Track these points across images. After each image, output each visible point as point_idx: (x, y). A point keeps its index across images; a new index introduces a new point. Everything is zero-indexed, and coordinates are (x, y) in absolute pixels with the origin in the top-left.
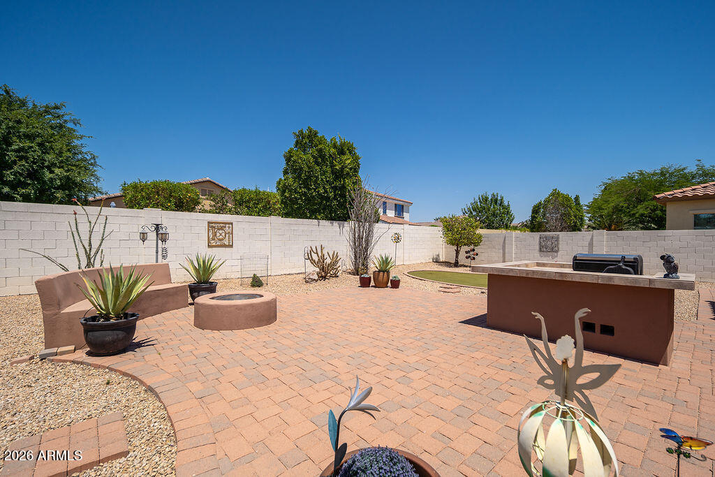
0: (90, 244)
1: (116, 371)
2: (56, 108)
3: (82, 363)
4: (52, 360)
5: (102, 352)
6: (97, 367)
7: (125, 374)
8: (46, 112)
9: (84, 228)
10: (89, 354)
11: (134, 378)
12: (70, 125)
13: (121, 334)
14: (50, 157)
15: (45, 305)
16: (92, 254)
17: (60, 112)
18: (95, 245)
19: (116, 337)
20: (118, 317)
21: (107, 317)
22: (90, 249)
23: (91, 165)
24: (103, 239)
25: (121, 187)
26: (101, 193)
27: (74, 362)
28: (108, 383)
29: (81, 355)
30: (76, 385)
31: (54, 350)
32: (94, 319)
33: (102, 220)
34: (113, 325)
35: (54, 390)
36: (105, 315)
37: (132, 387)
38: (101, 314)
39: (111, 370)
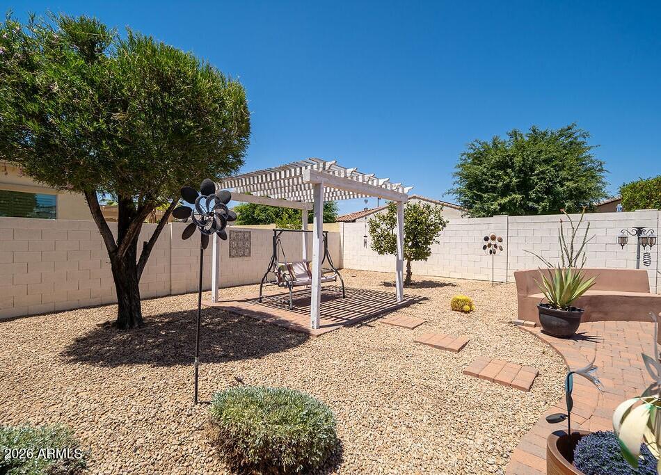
0: (572, 248)
1: (554, 348)
2: (569, 128)
3: (535, 335)
4: (520, 328)
5: (549, 332)
6: (544, 341)
7: (558, 352)
8: (561, 135)
9: (568, 234)
10: (542, 331)
11: (563, 357)
12: (580, 140)
13: (564, 323)
14: (563, 174)
15: (519, 289)
16: (574, 256)
17: (572, 131)
18: (577, 248)
19: (560, 323)
20: (563, 307)
21: (554, 306)
22: (572, 253)
23: (599, 170)
24: (584, 244)
25: (619, 189)
26: (606, 197)
27: (531, 333)
28: (544, 353)
29: (538, 330)
30: (525, 346)
31: (522, 321)
32: (547, 305)
33: (584, 226)
34: (558, 313)
35: (512, 344)
36: (554, 304)
37: (559, 362)
38: (551, 302)
39: (551, 346)
